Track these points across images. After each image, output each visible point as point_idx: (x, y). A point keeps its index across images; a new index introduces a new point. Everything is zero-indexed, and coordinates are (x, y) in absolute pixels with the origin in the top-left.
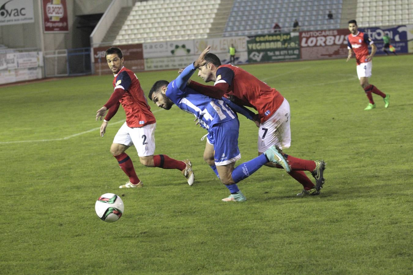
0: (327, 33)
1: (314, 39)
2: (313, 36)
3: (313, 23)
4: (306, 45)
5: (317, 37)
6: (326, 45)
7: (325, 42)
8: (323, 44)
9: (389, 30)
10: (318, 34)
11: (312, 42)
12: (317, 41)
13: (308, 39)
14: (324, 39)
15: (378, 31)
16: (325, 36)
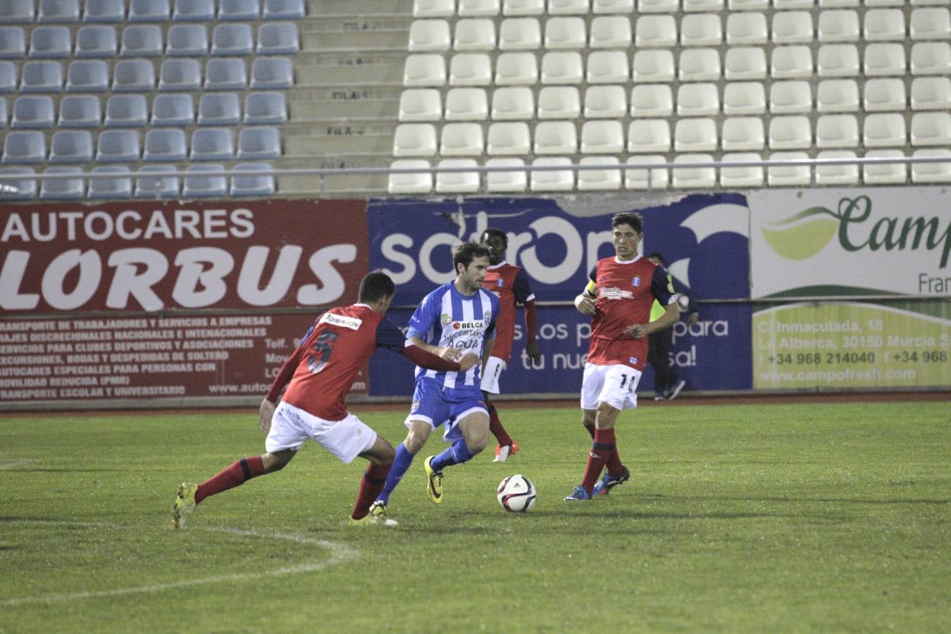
0: (185, 222)
1: (90, 263)
2: (83, 244)
3: (85, 145)
4: (30, 301)
5: (106, 249)
6: (172, 308)
7: (164, 288)
8: (152, 303)
10: (115, 225)
11: (71, 281)
12: (108, 274)
13: (41, 257)
14: (158, 264)
15: (544, 226)
16: (169, 247)
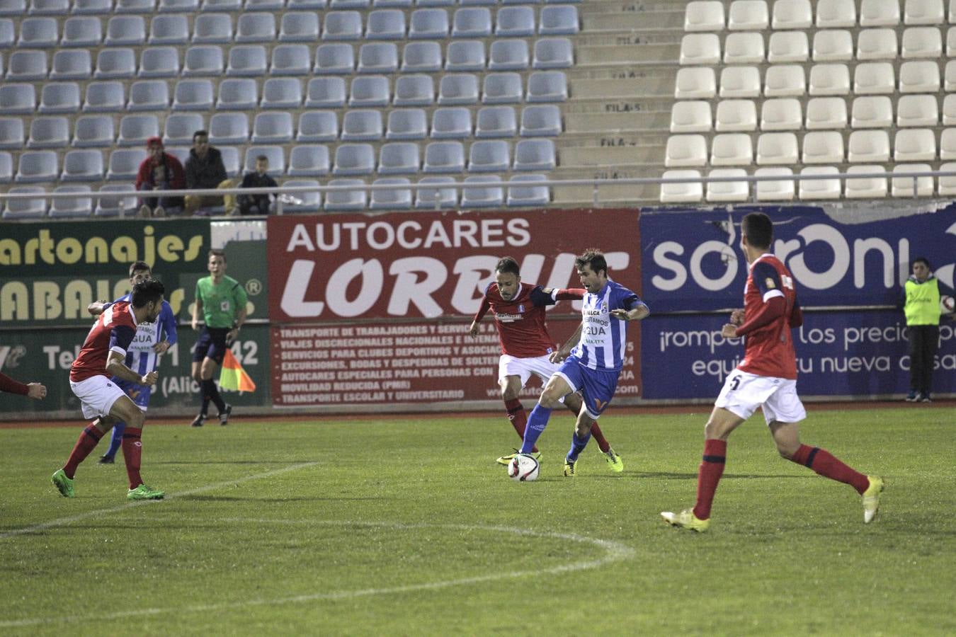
0: (463, 231)
1: (372, 272)
2: (365, 253)
3: (367, 158)
4: (315, 309)
5: (387, 258)
6: (451, 315)
7: (443, 296)
8: (432, 310)
9: (889, 230)
10: (397, 235)
11: (354, 290)
12: (389, 282)
13: (325, 265)
14: (437, 272)
15: (812, 233)
16: (447, 256)
